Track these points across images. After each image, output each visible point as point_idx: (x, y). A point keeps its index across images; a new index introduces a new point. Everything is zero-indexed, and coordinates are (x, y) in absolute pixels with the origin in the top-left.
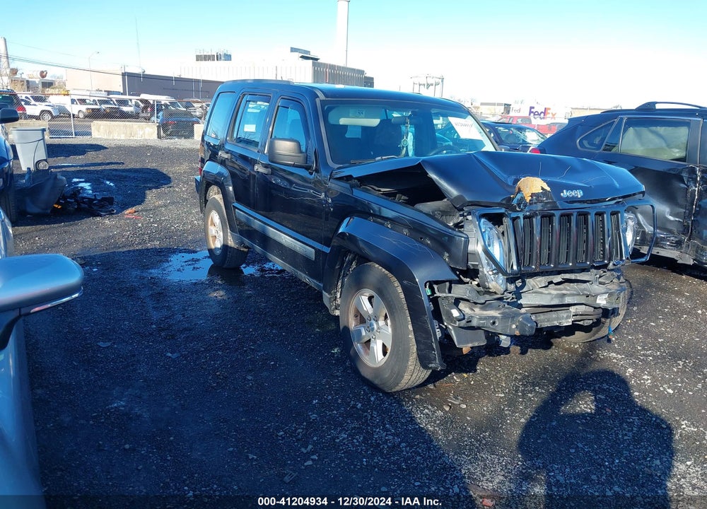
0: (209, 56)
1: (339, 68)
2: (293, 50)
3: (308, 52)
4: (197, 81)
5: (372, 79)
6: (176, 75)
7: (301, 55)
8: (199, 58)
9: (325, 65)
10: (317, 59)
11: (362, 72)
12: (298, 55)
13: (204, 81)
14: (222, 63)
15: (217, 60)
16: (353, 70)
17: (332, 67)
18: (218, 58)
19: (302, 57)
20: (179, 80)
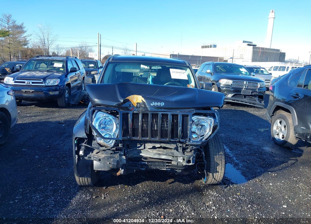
0: (207, 46)
1: (266, 49)
2: (244, 42)
3: (251, 42)
4: (200, 57)
5: (285, 53)
6: (192, 55)
7: (248, 44)
8: (203, 47)
9: (259, 48)
10: (255, 46)
11: (279, 50)
12: (246, 44)
13: (203, 57)
14: (212, 49)
15: (210, 47)
16: (274, 50)
17: (263, 49)
18: (211, 47)
19: (248, 45)
20: (192, 56)
